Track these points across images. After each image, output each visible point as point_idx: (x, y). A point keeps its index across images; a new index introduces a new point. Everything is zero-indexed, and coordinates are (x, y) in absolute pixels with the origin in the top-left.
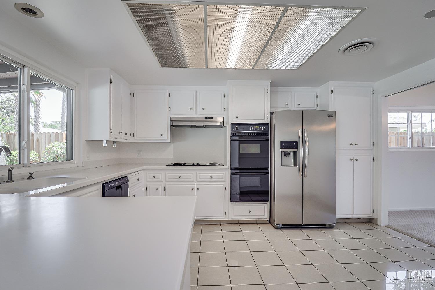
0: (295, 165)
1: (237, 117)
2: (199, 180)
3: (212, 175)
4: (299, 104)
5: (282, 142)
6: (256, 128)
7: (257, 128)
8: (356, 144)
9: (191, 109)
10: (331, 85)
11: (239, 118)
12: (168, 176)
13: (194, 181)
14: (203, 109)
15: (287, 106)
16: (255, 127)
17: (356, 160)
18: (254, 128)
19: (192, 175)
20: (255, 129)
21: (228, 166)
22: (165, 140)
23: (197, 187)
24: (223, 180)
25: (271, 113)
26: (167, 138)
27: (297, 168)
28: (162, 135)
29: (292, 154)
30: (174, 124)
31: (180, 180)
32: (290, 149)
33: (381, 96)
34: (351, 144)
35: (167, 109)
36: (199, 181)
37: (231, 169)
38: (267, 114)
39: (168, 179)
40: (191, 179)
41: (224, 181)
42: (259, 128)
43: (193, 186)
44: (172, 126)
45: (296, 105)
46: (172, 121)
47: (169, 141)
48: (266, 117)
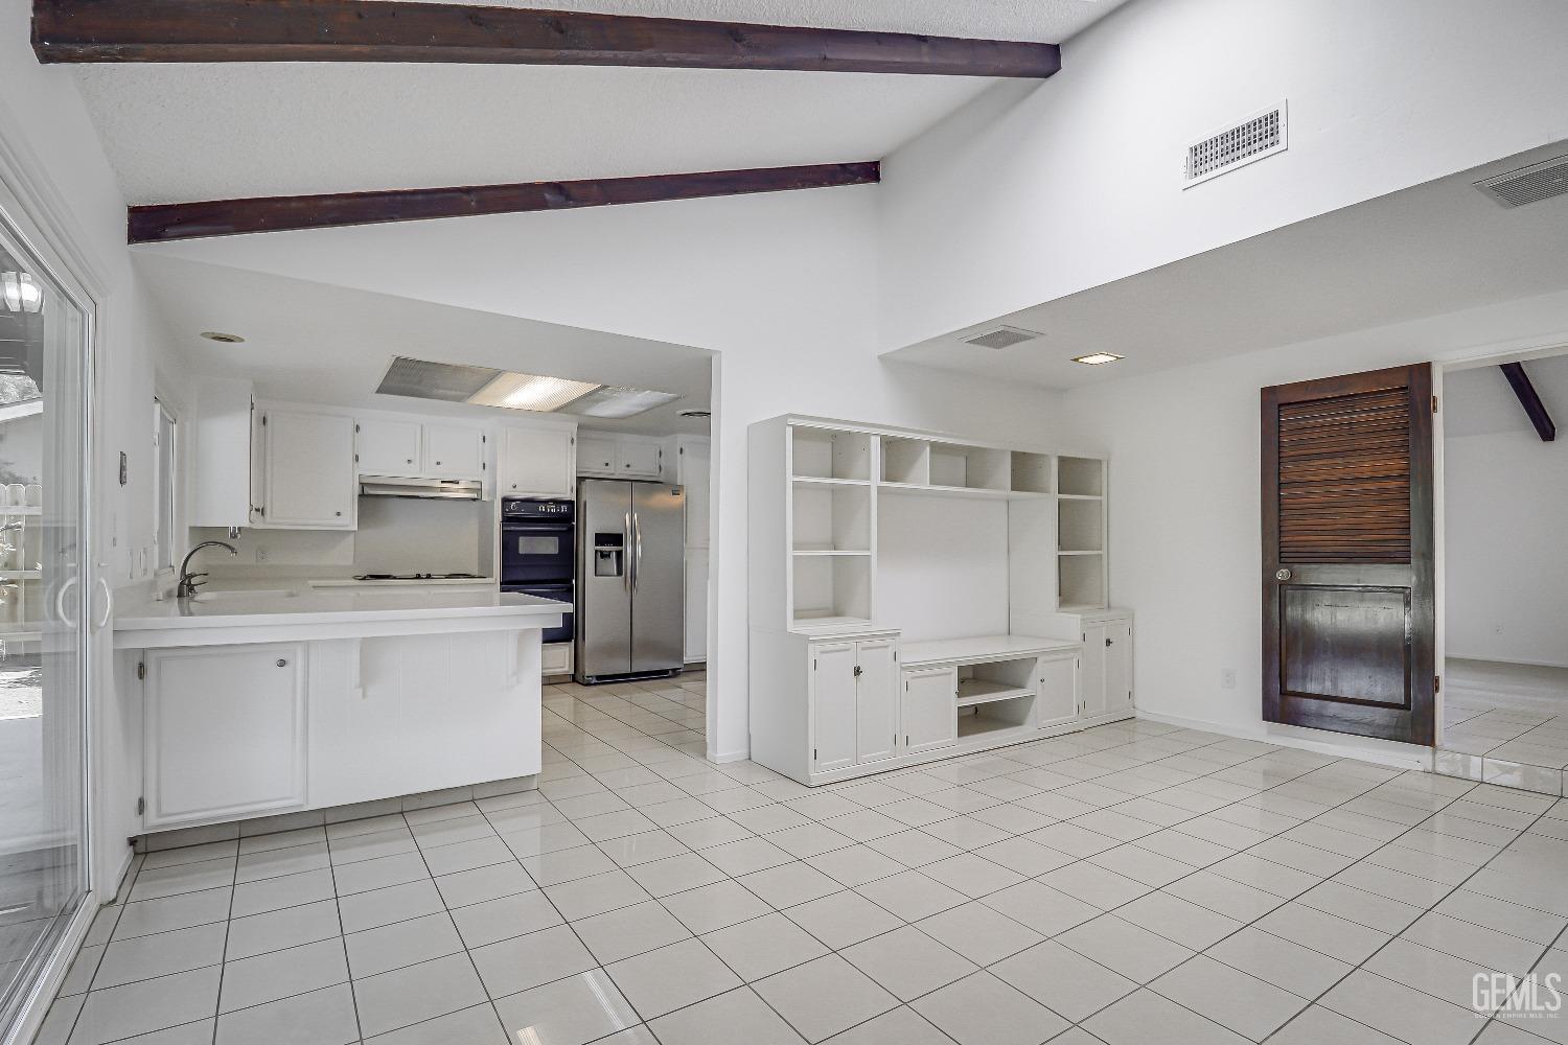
0: (619, 573)
1: (514, 487)
4: (628, 466)
5: (597, 535)
6: (550, 509)
9: (409, 461)
10: (680, 439)
11: (518, 489)
14: (438, 463)
15: (605, 466)
16: (549, 506)
18: (546, 509)
20: (548, 510)
22: (347, 526)
25: (580, 480)
26: (350, 520)
27: (622, 578)
28: (338, 514)
29: (613, 555)
30: (368, 490)
32: (610, 546)
35: (351, 458)
37: (501, 583)
38: (571, 483)
42: (556, 509)
44: (362, 496)
45: (624, 468)
46: (363, 485)
47: (355, 527)
48: (569, 489)
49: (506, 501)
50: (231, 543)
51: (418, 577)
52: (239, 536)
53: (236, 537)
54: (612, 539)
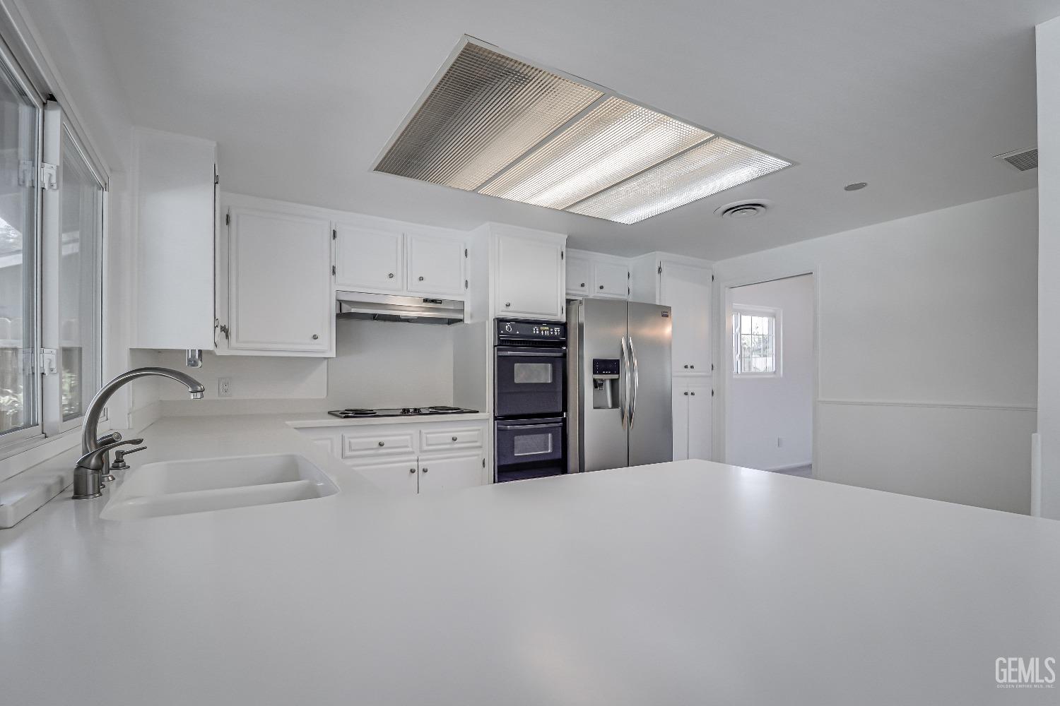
0: (615, 404)
1: (508, 305)
2: (426, 448)
3: (454, 435)
4: (602, 287)
5: (595, 362)
6: (544, 331)
7: (547, 330)
8: (692, 367)
9: (391, 276)
10: (659, 257)
11: (510, 308)
12: (350, 442)
13: (412, 453)
14: (421, 279)
15: (583, 288)
16: (542, 328)
17: (692, 394)
18: (540, 331)
19: (408, 437)
20: (542, 332)
21: (488, 413)
22: (323, 352)
23: (423, 464)
24: (478, 444)
25: (568, 301)
26: (327, 345)
27: (618, 411)
28: (315, 337)
29: (608, 384)
30: (346, 309)
31: (382, 451)
32: (608, 374)
33: (726, 287)
34: (686, 367)
35: (328, 271)
36: (426, 451)
37: (495, 418)
38: (561, 304)
39: (351, 449)
40: (407, 447)
41: (481, 447)
42: (550, 331)
43: (414, 465)
44: (340, 316)
45: (597, 289)
46: (340, 303)
47: (333, 354)
48: (560, 309)
49: (500, 322)
50: (189, 371)
51: (405, 412)
52: (200, 363)
53: (195, 364)
54: (607, 367)
